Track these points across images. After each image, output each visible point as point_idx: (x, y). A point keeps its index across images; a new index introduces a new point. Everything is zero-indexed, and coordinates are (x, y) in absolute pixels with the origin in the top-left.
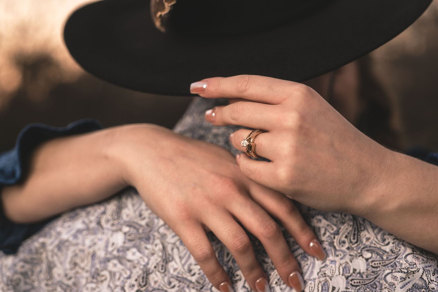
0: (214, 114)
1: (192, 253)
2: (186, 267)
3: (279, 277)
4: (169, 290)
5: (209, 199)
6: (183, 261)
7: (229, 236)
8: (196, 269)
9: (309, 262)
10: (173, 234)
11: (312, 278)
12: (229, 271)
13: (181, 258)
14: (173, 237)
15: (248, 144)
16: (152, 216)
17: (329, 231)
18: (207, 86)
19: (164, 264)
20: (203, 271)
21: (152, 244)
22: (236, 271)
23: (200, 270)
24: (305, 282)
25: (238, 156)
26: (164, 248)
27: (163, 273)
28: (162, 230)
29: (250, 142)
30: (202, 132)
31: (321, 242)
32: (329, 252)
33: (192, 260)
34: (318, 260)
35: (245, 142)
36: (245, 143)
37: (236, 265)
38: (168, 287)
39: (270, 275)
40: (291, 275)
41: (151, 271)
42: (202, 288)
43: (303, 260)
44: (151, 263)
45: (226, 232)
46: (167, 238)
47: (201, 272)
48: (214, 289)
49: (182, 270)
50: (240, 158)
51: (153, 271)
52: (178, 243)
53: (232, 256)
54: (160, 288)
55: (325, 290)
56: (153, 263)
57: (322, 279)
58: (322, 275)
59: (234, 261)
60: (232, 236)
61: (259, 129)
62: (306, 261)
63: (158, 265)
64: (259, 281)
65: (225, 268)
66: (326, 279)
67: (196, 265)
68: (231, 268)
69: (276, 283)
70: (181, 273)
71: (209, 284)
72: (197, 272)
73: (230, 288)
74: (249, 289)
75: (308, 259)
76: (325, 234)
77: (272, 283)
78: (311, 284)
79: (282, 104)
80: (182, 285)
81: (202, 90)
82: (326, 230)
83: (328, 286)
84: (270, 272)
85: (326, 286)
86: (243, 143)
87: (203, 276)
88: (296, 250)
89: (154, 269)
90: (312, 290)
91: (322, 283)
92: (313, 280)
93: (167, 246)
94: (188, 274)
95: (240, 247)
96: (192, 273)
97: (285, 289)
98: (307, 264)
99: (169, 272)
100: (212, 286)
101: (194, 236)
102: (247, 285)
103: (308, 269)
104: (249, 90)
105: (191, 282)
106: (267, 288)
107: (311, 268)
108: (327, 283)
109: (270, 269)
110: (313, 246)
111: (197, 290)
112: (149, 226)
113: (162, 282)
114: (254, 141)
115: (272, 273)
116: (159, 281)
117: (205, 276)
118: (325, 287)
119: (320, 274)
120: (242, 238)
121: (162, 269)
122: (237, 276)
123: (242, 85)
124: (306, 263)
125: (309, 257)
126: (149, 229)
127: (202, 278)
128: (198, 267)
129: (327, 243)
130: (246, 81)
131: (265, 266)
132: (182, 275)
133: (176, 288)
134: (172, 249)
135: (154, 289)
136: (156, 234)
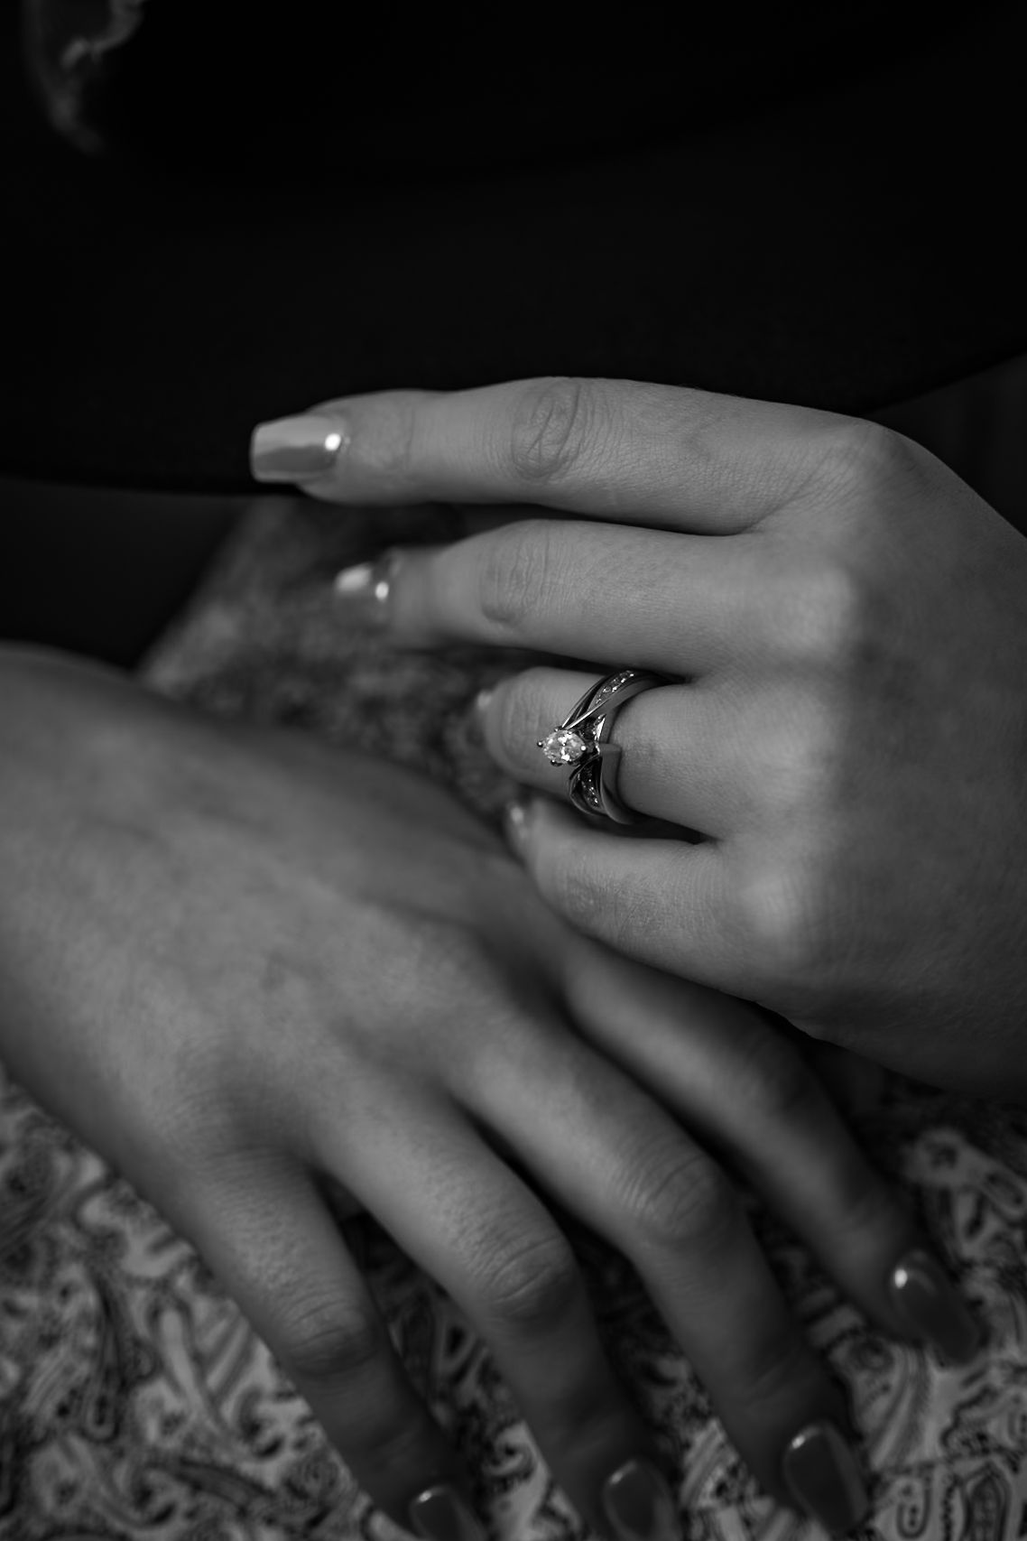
0: (382, 591)
1: (262, 1327)
2: (229, 1410)
3: (732, 1458)
4: (137, 1534)
5: (354, 1037)
6: (215, 1378)
7: (462, 1232)
8: (285, 1416)
9: (894, 1378)
10: (163, 1230)
11: (912, 1459)
12: (462, 1430)
13: (201, 1362)
14: (157, 1248)
15: (584, 748)
16: (38, 1136)
17: (997, 1211)
18: (347, 441)
19: (111, 1393)
20: (327, 1429)
21: (45, 1285)
22: (502, 1427)
23: (303, 1422)
24: (874, 1484)
25: (517, 815)
26: (110, 1310)
27: (108, 1441)
28: (95, 1212)
29: (588, 738)
30: (296, 690)
31: (955, 1271)
32: (998, 1321)
33: (262, 1372)
34: (942, 1364)
35: (563, 740)
36: (566, 746)
37: (502, 1394)
38: (135, 1515)
39: (687, 1446)
40: (798, 1442)
41: (39, 1432)
42: (315, 1522)
43: (863, 1365)
44: (38, 1385)
45: (448, 1212)
46: (121, 1255)
47: (313, 1435)
48: (380, 1523)
49: (210, 1424)
50: (528, 822)
51: (50, 1435)
52: (183, 1282)
53: (479, 1344)
54: (90, 1522)
55: (986, 1524)
56: (50, 1389)
57: (969, 1466)
58: (966, 1443)
59: (490, 1376)
60: (478, 1237)
61: (633, 669)
62: (878, 1371)
63: (81, 1398)
64: (623, 1481)
65: (441, 1413)
66: (988, 1466)
67: (283, 1396)
68: (474, 1410)
69: (721, 1489)
70: (202, 1439)
71: (353, 1501)
72: (291, 1436)
73: (464, 1515)
74: (576, 1524)
75: (889, 1362)
76: (975, 1225)
77: (696, 1491)
78: (907, 1491)
79: (761, 531)
80: (210, 1504)
81: (322, 461)
82: (981, 1203)
83: (998, 1501)
84: (684, 1433)
85: (991, 1505)
86: (552, 748)
87: (320, 1457)
88: (825, 1311)
89: (58, 1423)
90: (912, 1523)
91: (970, 1486)
92: (920, 1475)
93: (123, 1296)
94: (242, 1449)
95: (522, 1292)
96: (266, 1438)
97: (769, 1521)
98: (886, 1388)
99: (138, 1436)
100: (370, 1511)
101: (274, 1239)
102: (560, 1503)
103: (890, 1414)
104: (579, 462)
105: (257, 1488)
106: (664, 1512)
107: (904, 1408)
108: (996, 1490)
109: (684, 1414)
110: (909, 1283)
111: (290, 1530)
112: (22, 1189)
113: (103, 1490)
114: (610, 735)
115: (699, 1438)
116: (86, 1485)
117: (335, 1457)
118: (985, 1511)
119: (954, 1441)
120: (533, 1245)
121: (100, 1421)
122: (510, 1452)
123: (540, 437)
124: (878, 1383)
125: (897, 1351)
126: (23, 1207)
127: (314, 1464)
128: (298, 1407)
129: (988, 1273)
130: (563, 412)
131: (659, 1399)
132: (207, 1449)
133: (178, 1524)
134: (154, 1315)
135: (58, 1530)
136: (64, 1233)
